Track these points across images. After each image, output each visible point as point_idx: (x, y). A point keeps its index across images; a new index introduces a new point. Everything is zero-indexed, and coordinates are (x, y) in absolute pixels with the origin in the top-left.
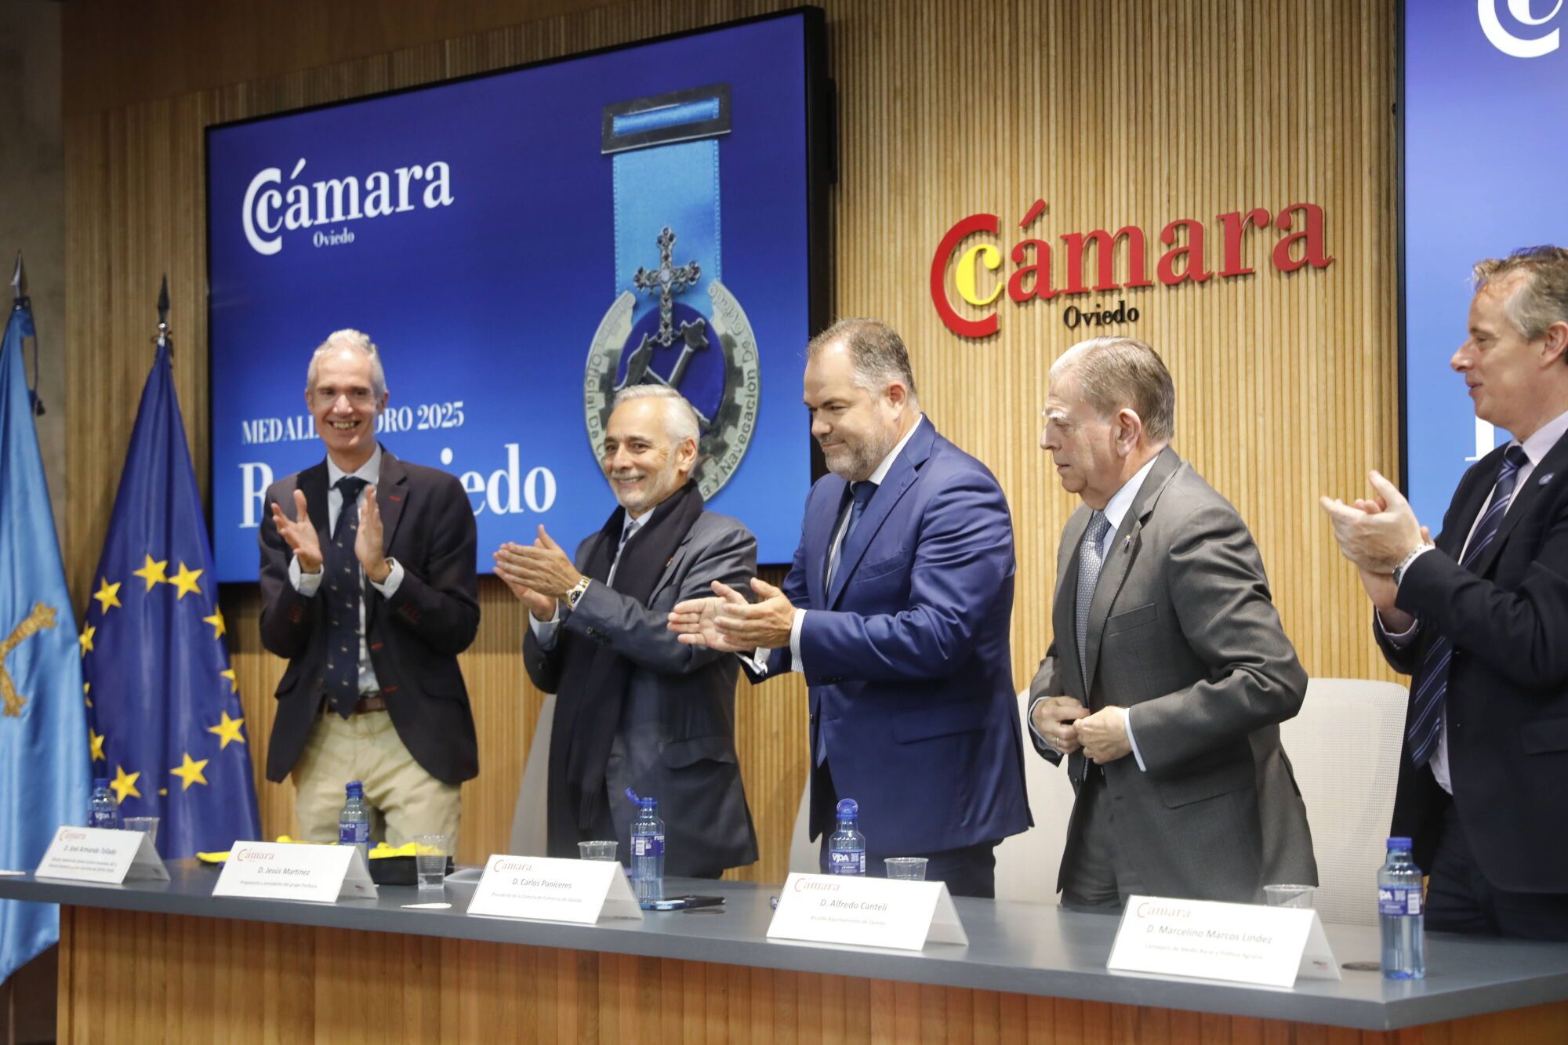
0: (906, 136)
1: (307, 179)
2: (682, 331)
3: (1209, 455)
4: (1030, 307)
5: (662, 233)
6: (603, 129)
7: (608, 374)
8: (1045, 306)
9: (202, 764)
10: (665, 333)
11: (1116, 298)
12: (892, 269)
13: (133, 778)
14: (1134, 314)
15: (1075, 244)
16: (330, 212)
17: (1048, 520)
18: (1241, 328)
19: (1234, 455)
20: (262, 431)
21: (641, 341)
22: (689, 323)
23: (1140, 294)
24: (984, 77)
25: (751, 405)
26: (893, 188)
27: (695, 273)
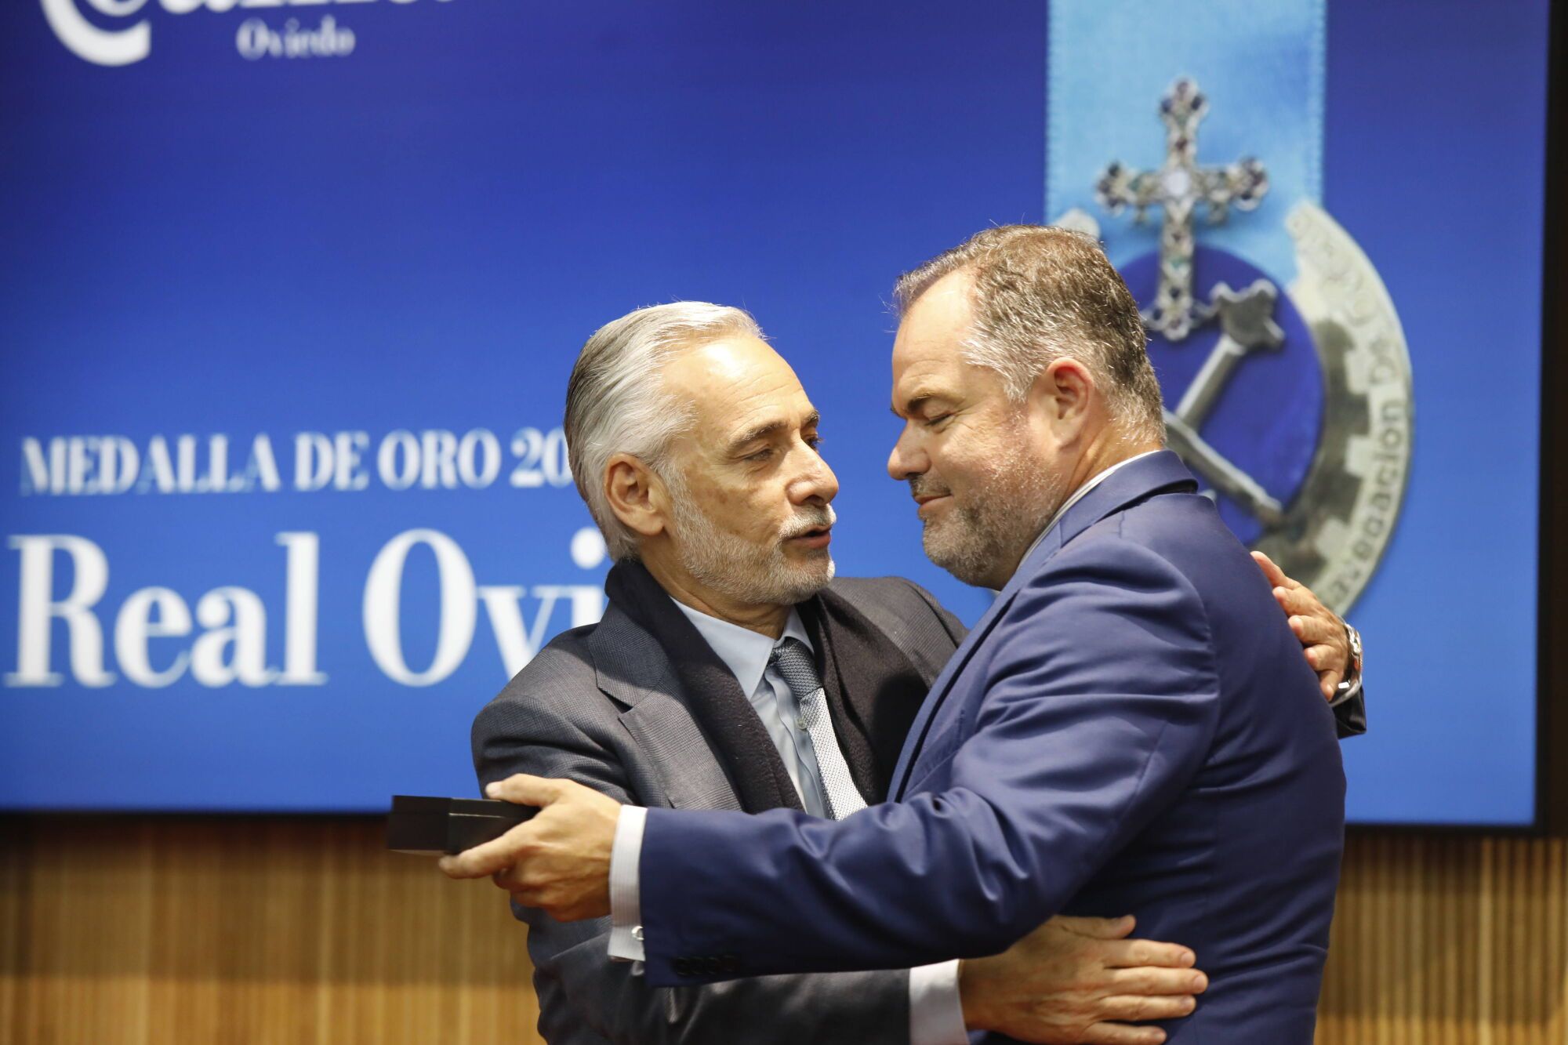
2: (1217, 307)
5: (1170, 91)
10: (1173, 309)
20: (79, 465)
22: (1235, 288)
25: (1386, 476)
27: (1255, 185)
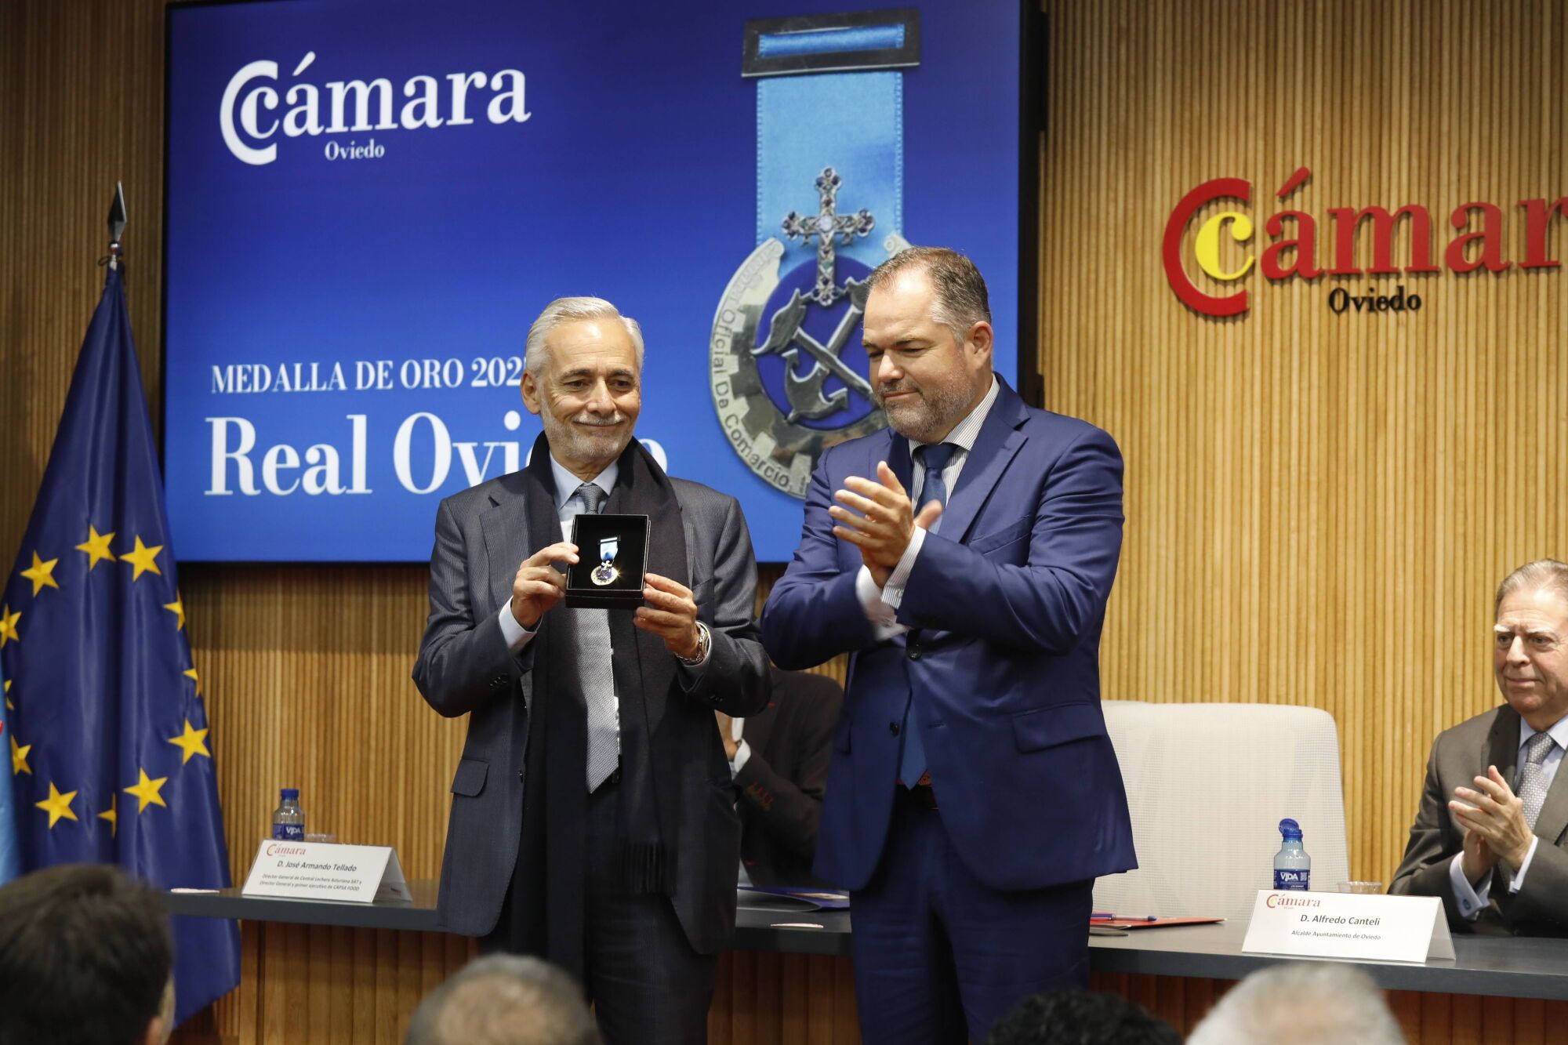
0: (1132, 83)
1: (318, 76)
2: (847, 289)
3: (1501, 460)
4: (1287, 286)
5: (822, 174)
6: (745, 47)
7: (743, 334)
8: (1306, 286)
9: (160, 782)
10: (824, 290)
11: (1393, 282)
12: (1112, 232)
13: (69, 797)
14: (1415, 303)
15: (1346, 221)
16: (350, 117)
17: (1304, 524)
18: (1542, 324)
19: (1532, 462)
21: (790, 297)
23: (1422, 280)
24: (1234, 25)
26: (1114, 140)
27: (867, 223)
